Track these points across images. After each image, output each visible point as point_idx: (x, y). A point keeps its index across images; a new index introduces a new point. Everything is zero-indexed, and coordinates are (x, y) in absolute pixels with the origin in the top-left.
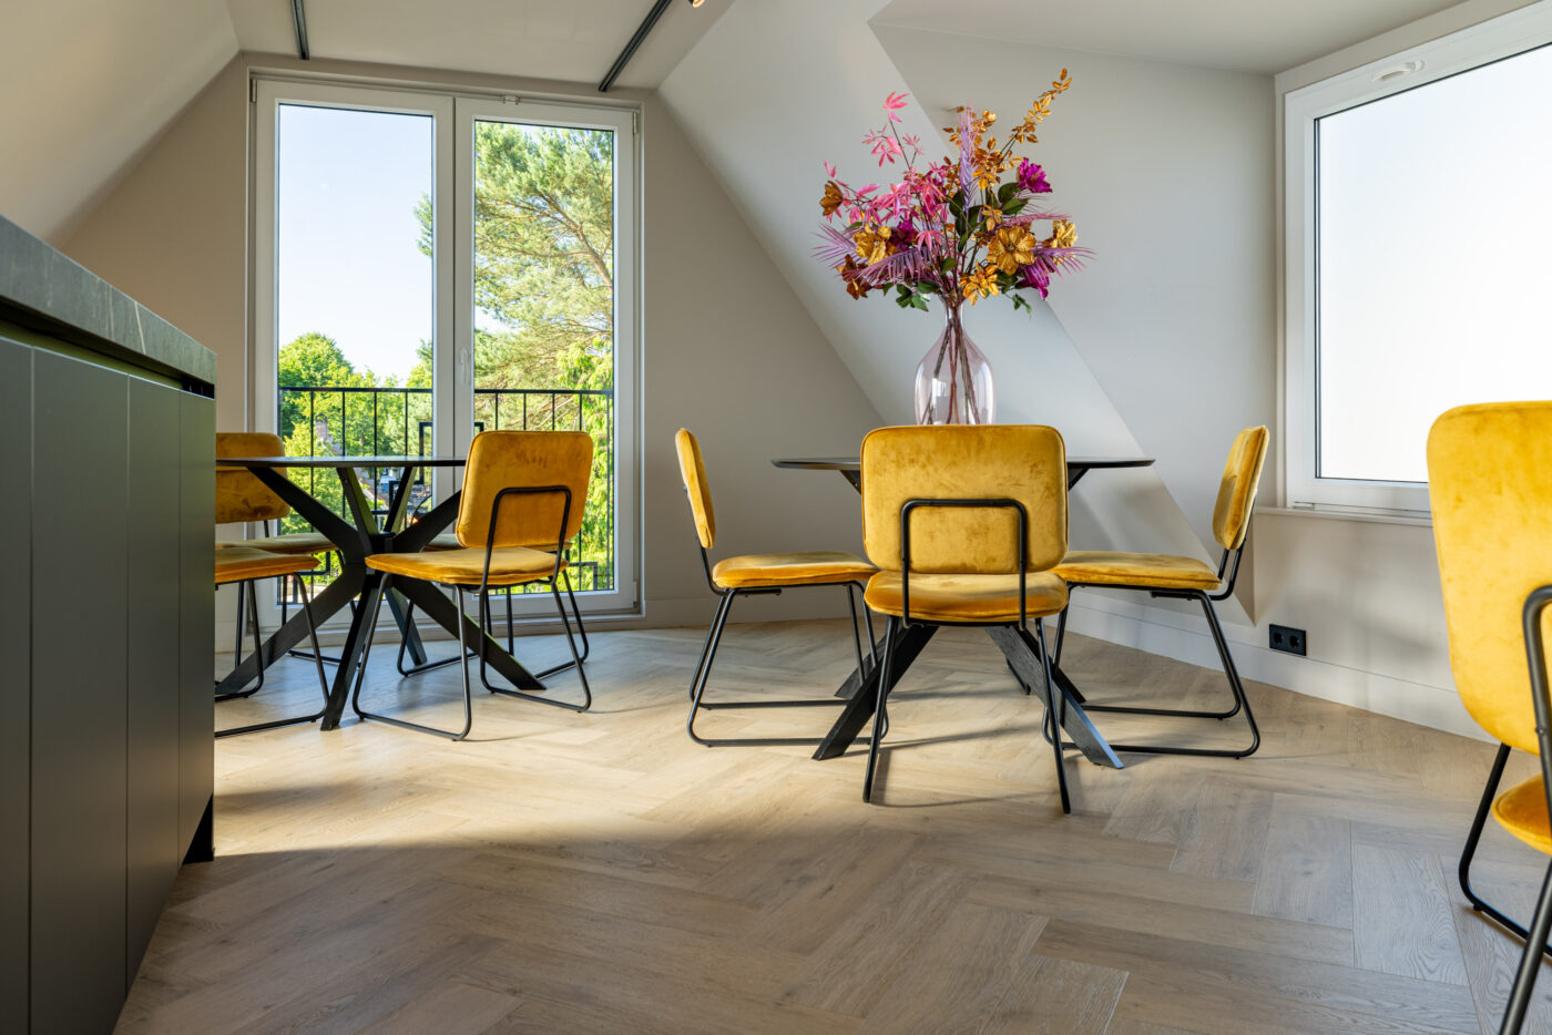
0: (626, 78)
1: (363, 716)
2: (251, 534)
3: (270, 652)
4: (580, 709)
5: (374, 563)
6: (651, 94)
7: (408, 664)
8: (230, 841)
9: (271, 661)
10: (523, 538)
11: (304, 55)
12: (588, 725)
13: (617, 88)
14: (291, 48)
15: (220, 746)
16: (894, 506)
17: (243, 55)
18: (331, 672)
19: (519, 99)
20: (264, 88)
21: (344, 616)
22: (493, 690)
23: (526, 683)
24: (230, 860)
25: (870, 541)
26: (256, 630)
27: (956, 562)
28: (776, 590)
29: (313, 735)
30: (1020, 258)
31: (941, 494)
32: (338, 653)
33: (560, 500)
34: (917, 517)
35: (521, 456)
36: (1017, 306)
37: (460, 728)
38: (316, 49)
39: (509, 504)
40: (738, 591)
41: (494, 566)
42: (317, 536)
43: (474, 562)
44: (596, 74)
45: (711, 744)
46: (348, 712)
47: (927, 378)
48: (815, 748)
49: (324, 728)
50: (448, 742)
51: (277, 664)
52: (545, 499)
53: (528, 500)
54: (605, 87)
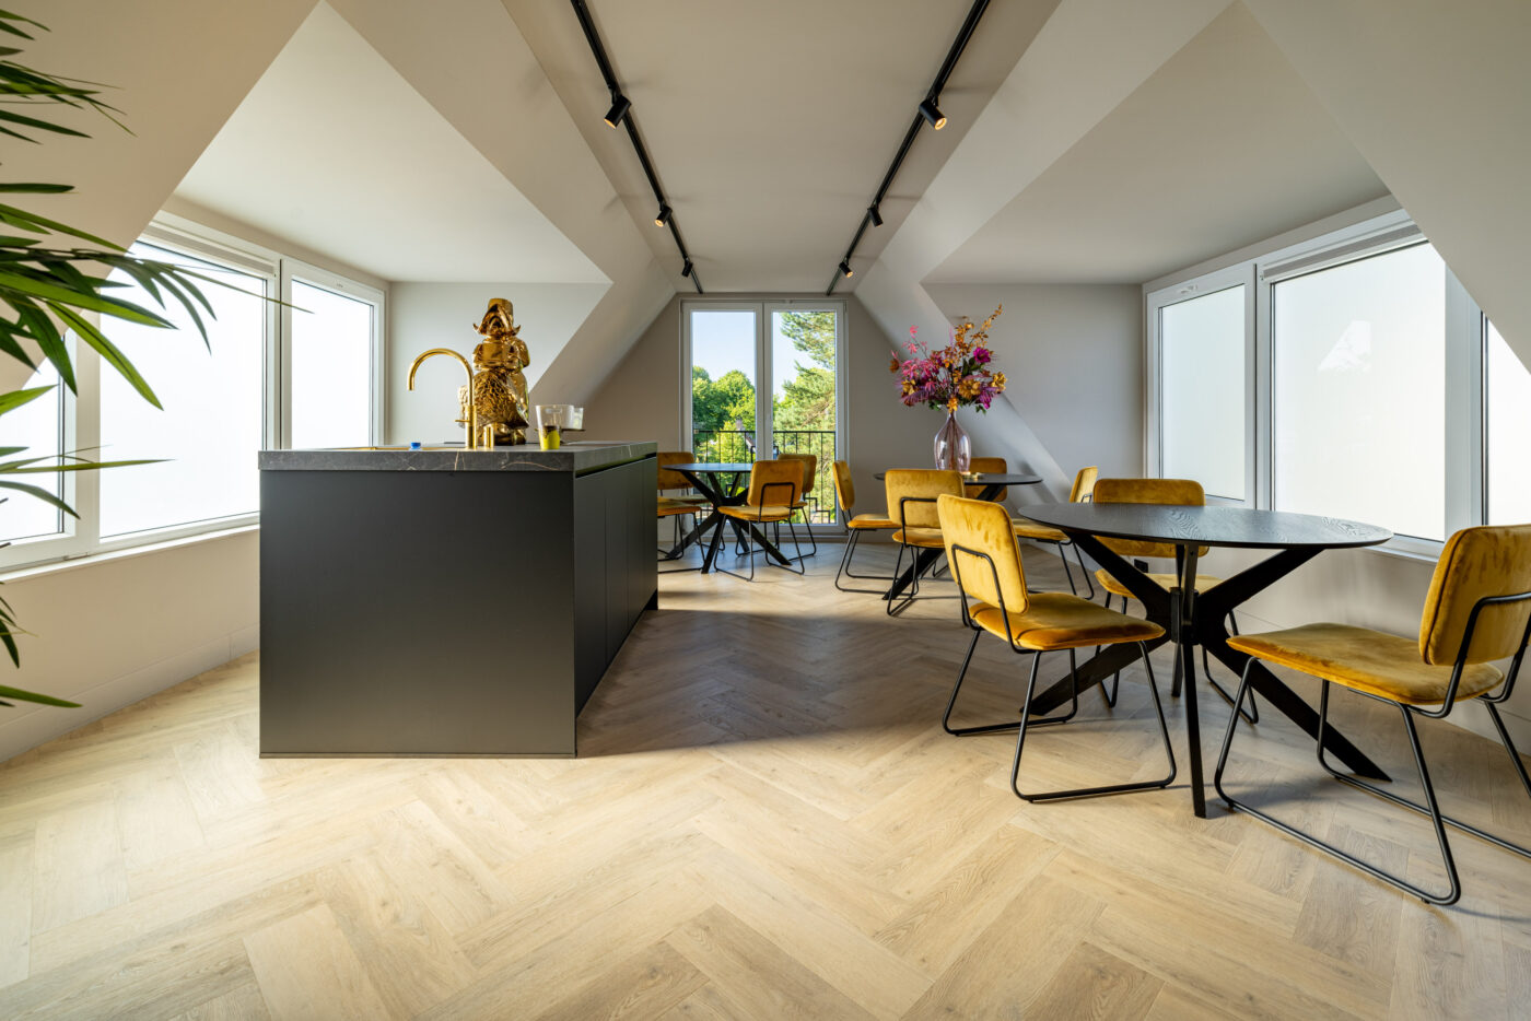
0: (837, 289)
1: (718, 570)
2: (683, 494)
3: (686, 543)
4: (800, 574)
5: (722, 510)
6: (851, 295)
7: (741, 550)
8: (663, 605)
9: (687, 546)
10: (774, 503)
11: (701, 292)
12: (803, 580)
13: (835, 293)
14: (695, 290)
15: (660, 577)
16: (897, 500)
17: (678, 294)
18: (706, 551)
19: (791, 302)
20: (686, 305)
21: (713, 530)
22: (771, 564)
23: (784, 562)
24: (662, 610)
25: (890, 513)
26: (682, 531)
27: (922, 523)
28: (874, 529)
29: (698, 576)
30: (972, 392)
31: (914, 496)
32: (709, 544)
33: (791, 488)
34: (906, 504)
35: (772, 471)
36: (978, 411)
37: (749, 576)
38: (706, 289)
39: (768, 489)
40: (856, 529)
41: (763, 513)
42: (701, 496)
43: (756, 512)
44: (825, 289)
45: (844, 590)
46: (712, 568)
47: (939, 440)
48: (883, 596)
49: (703, 573)
50: (745, 581)
51: (690, 547)
52: (783, 488)
53: (776, 488)
54: (829, 293)
